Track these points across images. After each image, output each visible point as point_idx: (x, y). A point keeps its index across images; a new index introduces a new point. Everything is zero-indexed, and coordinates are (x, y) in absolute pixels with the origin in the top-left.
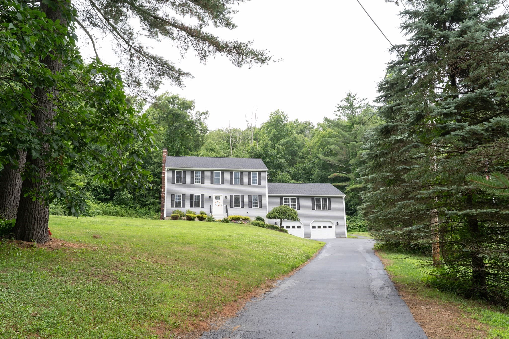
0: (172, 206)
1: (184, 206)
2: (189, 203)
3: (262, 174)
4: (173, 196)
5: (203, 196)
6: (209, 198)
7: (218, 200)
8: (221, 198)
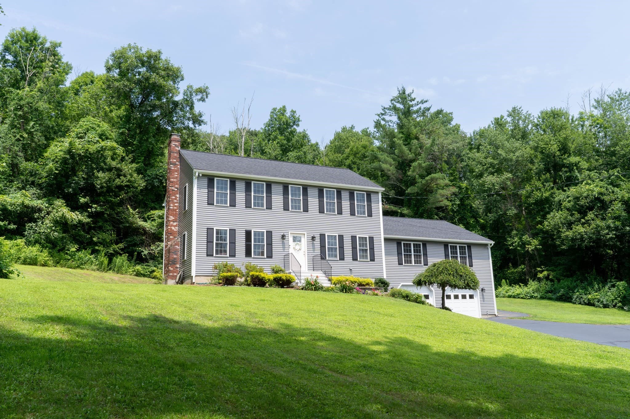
0: (209, 254)
1: (233, 255)
2: (244, 248)
3: (373, 196)
4: (210, 231)
5: (269, 234)
6: (282, 238)
7: (299, 243)
8: (303, 239)
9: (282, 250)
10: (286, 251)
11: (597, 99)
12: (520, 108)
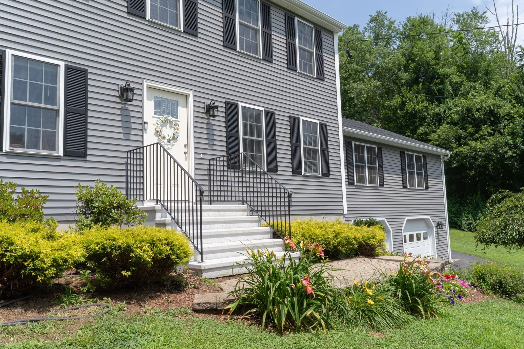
6: (121, 97)
7: (171, 118)
8: (182, 111)
9: (121, 136)
10: (132, 138)
11: (457, 14)
12: (385, 13)
